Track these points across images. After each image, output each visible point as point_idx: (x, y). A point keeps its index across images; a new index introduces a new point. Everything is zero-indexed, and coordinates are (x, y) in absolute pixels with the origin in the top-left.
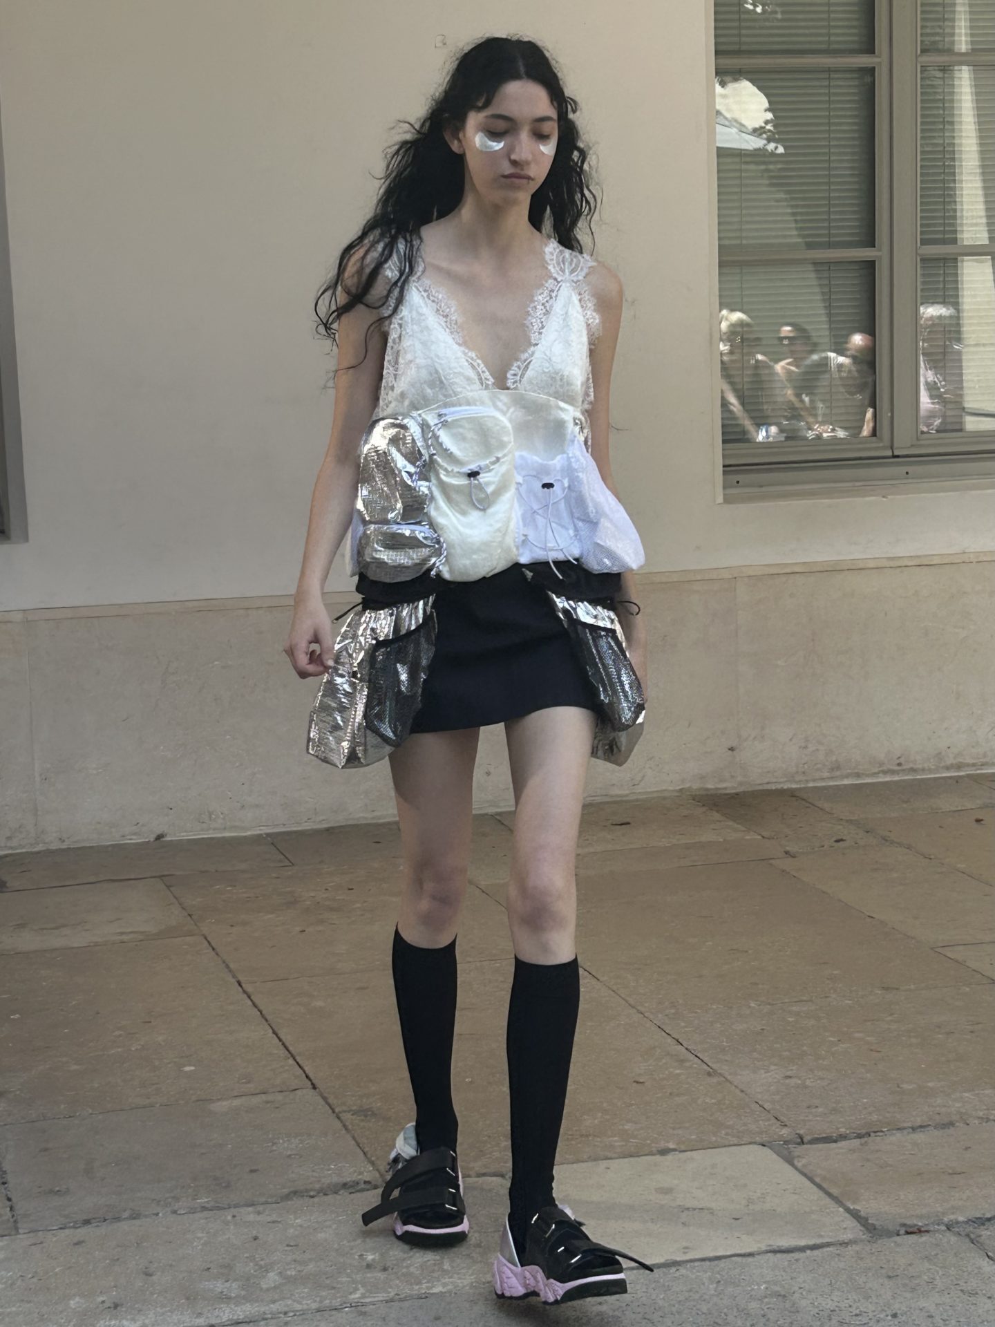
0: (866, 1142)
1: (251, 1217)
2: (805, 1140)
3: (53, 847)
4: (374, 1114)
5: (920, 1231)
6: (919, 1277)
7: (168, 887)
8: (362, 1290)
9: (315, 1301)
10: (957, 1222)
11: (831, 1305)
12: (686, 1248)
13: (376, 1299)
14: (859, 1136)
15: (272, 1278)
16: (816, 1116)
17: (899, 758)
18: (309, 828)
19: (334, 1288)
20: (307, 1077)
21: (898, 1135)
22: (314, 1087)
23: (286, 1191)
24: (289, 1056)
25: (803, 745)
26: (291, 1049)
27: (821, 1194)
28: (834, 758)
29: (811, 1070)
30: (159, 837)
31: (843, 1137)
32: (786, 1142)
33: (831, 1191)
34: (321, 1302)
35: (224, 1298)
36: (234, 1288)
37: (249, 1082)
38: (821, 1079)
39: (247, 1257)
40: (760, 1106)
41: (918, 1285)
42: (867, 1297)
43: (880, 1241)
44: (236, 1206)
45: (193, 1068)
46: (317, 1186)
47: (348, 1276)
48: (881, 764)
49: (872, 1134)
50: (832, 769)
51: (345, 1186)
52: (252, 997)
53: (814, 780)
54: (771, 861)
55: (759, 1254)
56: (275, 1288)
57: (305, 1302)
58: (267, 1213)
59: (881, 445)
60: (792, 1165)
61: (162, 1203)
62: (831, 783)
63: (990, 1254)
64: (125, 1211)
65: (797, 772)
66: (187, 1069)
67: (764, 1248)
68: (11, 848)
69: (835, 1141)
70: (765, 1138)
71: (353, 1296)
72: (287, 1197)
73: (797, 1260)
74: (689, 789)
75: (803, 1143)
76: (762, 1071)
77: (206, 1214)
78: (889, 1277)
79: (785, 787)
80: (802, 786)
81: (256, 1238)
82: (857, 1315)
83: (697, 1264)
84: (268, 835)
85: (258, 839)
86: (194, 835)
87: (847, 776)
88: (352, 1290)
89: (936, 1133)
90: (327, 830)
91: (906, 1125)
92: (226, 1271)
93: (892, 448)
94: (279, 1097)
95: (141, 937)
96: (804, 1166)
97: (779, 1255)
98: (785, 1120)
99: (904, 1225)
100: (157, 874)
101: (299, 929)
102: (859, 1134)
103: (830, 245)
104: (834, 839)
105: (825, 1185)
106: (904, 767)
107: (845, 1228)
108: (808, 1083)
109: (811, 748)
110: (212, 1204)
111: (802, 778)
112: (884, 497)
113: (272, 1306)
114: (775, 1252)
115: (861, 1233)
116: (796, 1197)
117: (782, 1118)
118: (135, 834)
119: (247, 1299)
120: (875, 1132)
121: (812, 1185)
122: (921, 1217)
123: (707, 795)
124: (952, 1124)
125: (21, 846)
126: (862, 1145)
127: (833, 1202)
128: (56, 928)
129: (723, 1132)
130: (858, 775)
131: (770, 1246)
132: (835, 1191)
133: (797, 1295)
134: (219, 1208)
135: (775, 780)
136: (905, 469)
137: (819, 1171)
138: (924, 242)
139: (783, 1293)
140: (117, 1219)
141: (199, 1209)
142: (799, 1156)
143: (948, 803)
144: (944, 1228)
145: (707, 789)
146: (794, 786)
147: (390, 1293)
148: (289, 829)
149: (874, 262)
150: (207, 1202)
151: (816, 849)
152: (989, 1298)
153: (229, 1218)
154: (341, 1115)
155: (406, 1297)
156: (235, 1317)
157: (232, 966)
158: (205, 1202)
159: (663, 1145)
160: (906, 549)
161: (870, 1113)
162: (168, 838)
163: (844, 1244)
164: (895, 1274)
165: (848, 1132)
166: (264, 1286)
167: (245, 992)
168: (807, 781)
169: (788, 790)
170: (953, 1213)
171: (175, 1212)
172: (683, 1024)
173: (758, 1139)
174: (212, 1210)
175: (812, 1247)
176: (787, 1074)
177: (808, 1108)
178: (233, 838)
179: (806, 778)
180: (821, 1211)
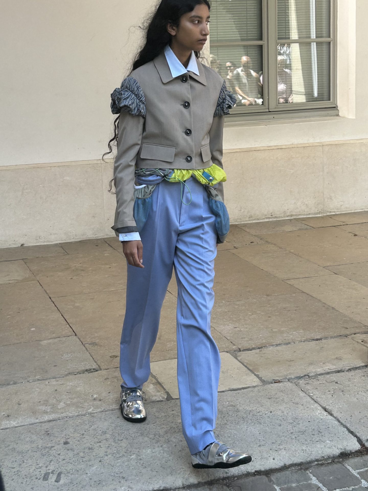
0: (261, 350)
1: (55, 383)
2: (241, 350)
4: (96, 344)
5: (279, 382)
6: (279, 398)
7: (25, 263)
8: (92, 408)
9: (76, 413)
10: (292, 378)
11: (250, 409)
13: (97, 411)
14: (259, 348)
15: (62, 405)
16: (244, 341)
17: (271, 213)
18: (74, 241)
19: (83, 408)
20: (74, 331)
21: (272, 347)
22: (76, 335)
23: (66, 373)
24: (67, 324)
25: (240, 209)
26: (68, 321)
27: (246, 369)
28: (250, 214)
29: (243, 325)
30: (22, 245)
31: (254, 349)
32: (235, 351)
33: (250, 368)
34: (79, 413)
35: (46, 412)
36: (48, 409)
37: (53, 334)
38: (246, 328)
39: (53, 397)
40: (226, 338)
41: (279, 401)
42: (262, 406)
43: (266, 386)
44: (49, 379)
45: (34, 329)
46: (77, 371)
47: (88, 403)
48: (266, 215)
49: (263, 347)
50: (249, 218)
51: (87, 370)
52: (54, 303)
53: (243, 221)
54: (229, 250)
55: (226, 391)
56: (63, 408)
57: (73, 413)
58: (60, 381)
59: (264, 108)
60: (237, 359)
61: (24, 378)
62: (249, 222)
63: (302, 389)
64: (11, 381)
65: (238, 219)
66: (32, 329)
67: (228, 389)
69: (251, 350)
70: (228, 350)
71: (89, 411)
72: (67, 375)
73: (238, 393)
75: (240, 351)
76: (227, 326)
77: (40, 382)
78: (269, 398)
79: (234, 224)
80: (240, 223)
81: (56, 390)
82: (259, 412)
84: (60, 244)
85: (56, 245)
86: (34, 244)
87: (254, 220)
88: (89, 408)
89: (284, 346)
90: (80, 241)
91: (274, 344)
92: (46, 403)
93: (269, 109)
94: (64, 339)
95: (16, 281)
96: (241, 359)
97: (232, 392)
98: (234, 343)
99: (274, 380)
100: (21, 258)
101: (70, 278)
102: (259, 347)
103: (247, 40)
104: (250, 242)
105: (248, 366)
106: (273, 216)
107: (254, 381)
108: (242, 329)
109: (243, 210)
110: (41, 378)
112: (266, 126)
113: (62, 414)
114: (231, 390)
115: (259, 383)
116: (238, 370)
117: (233, 342)
118: (14, 244)
119: (53, 412)
120: (264, 346)
121: (243, 366)
122: (279, 377)
124: (289, 343)
126: (260, 351)
127: (250, 372)
130: (258, 219)
131: (229, 388)
132: (251, 368)
133: (238, 406)
134: (43, 380)
136: (273, 116)
137: (246, 361)
138: (278, 38)
139: (234, 405)
140: (8, 384)
141: (37, 380)
142: (239, 356)
143: (288, 228)
144: (287, 380)
146: (237, 223)
147: (102, 409)
148: (67, 241)
149: (262, 46)
150: (40, 378)
151: (244, 246)
152: (302, 405)
153: (47, 383)
154: (85, 345)
155: (107, 410)
156: (49, 419)
157: (47, 291)
158: (38, 378)
160: (273, 143)
161: (263, 340)
162: (25, 245)
163: (254, 387)
164: (271, 397)
165: (255, 347)
166: (59, 408)
167: (52, 301)
169: (235, 225)
170: (290, 375)
171: (28, 381)
173: (225, 350)
174: (41, 380)
175: (244, 388)
176: (235, 327)
177: (242, 338)
178: (48, 245)
179: (241, 221)
180: (246, 375)
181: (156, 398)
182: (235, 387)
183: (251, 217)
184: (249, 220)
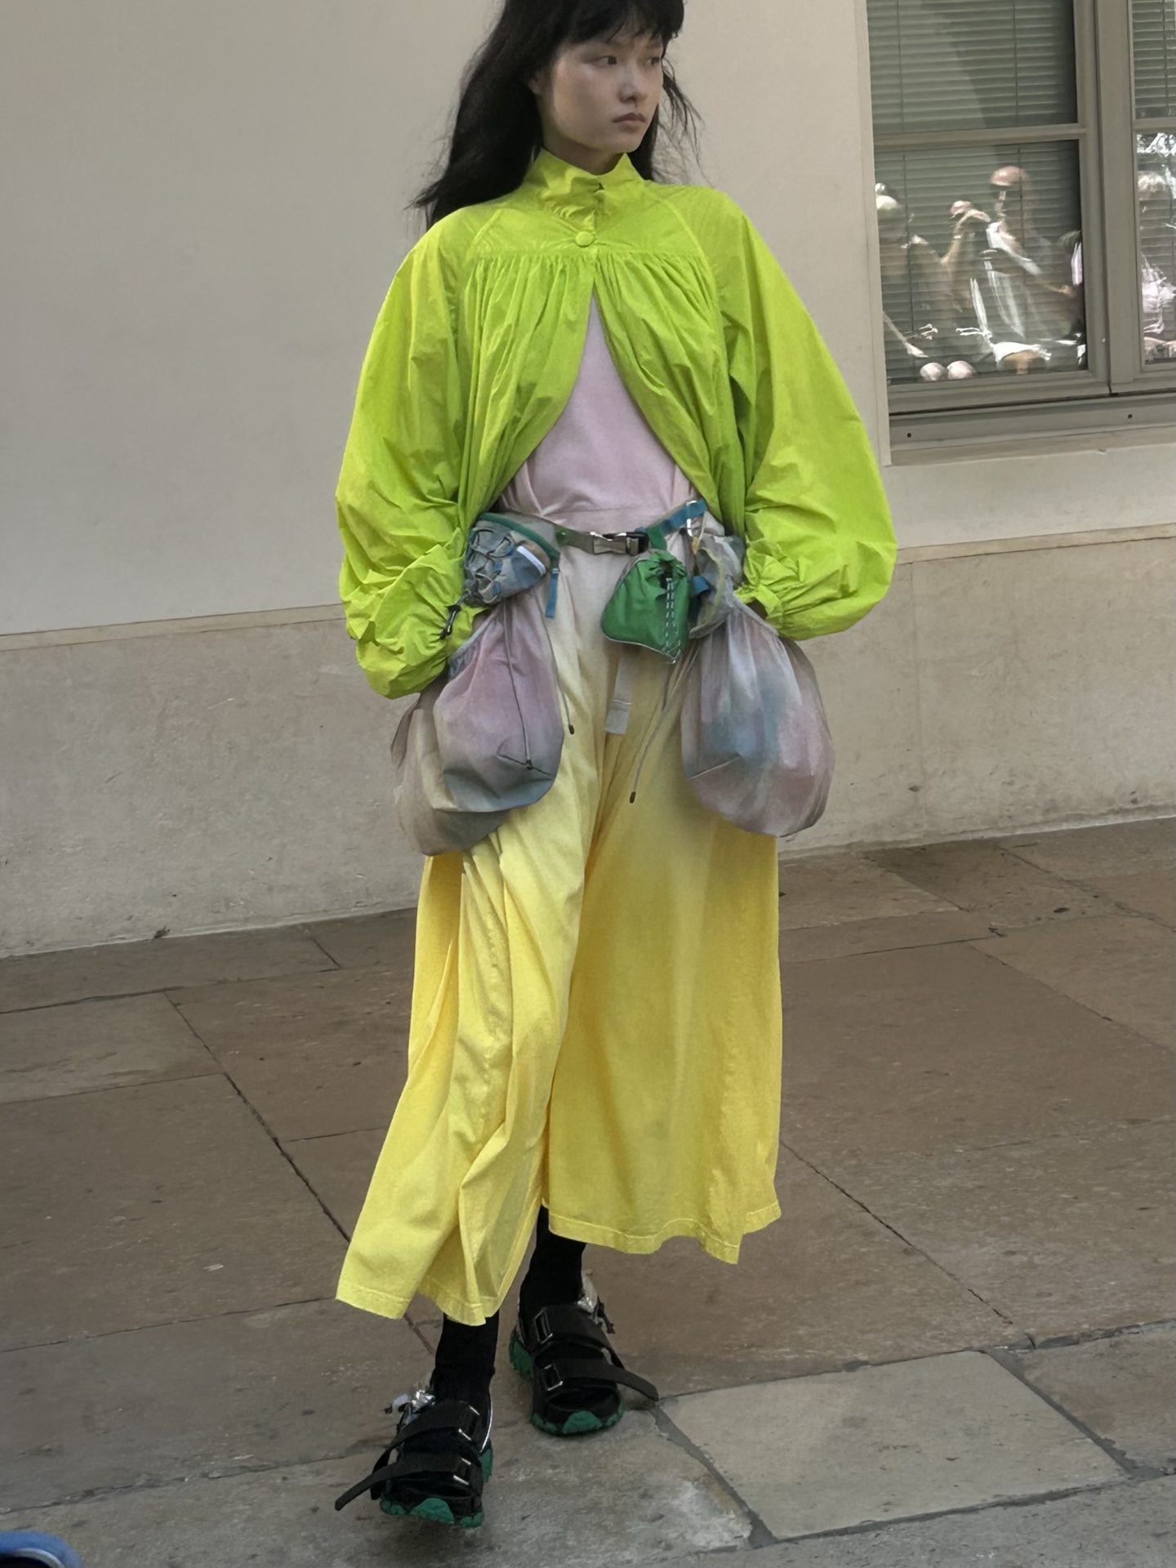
0: (1117, 1342)
1: (309, 1480)
2: (1037, 1343)
7: (175, 1005)
12: (888, 1503)
14: (1109, 1334)
16: (1051, 1307)
17: (1133, 793)
18: (359, 914)
21: (1158, 1330)
23: (352, 1440)
25: (1008, 780)
27: (1062, 1419)
28: (1048, 797)
29: (1040, 1242)
30: (159, 934)
31: (1087, 1336)
32: (1012, 1347)
33: (1075, 1414)
37: (297, 1284)
38: (1054, 1254)
39: (305, 1538)
40: (976, 1296)
43: (1142, 1484)
44: (288, 1464)
45: (220, 1266)
48: (1111, 802)
49: (1125, 1331)
50: (1047, 811)
52: (294, 1162)
53: (1023, 826)
54: (973, 943)
55: (983, 1509)
58: (329, 1472)
59: (1092, 380)
60: (1021, 1378)
61: (188, 1463)
62: (1047, 829)
64: (139, 1475)
65: (1001, 817)
66: (213, 1268)
67: (991, 1500)
69: (1076, 1343)
70: (984, 1342)
72: (354, 1448)
73: (1034, 1516)
74: (860, 844)
75: (1034, 1346)
76: (976, 1245)
77: (249, 1476)
78: (1158, 1536)
79: (986, 837)
80: (1009, 834)
81: (315, 1510)
83: (903, 1525)
84: (306, 926)
85: (291, 932)
86: (207, 930)
87: (1067, 819)
90: (384, 916)
91: (1168, 1316)
92: (278, 1558)
93: (1109, 384)
95: (142, 1079)
96: (1038, 1379)
97: (1011, 1510)
98: (1010, 1314)
99: (1172, 1461)
100: (159, 988)
101: (351, 1060)
102: (1107, 1331)
103: (1017, 122)
104: (1055, 908)
105: (1066, 1407)
106: (1141, 805)
107: (1095, 1468)
108: (1037, 1260)
109: (1018, 783)
110: (256, 1462)
111: (1008, 823)
112: (1101, 450)
114: (1005, 1505)
115: (1116, 1474)
116: (1029, 1424)
117: (1005, 1312)
118: (128, 931)
121: (1050, 1407)
123: (883, 851)
126: (1112, 1346)
127: (1077, 1430)
128: (29, 1070)
129: (928, 1334)
130: (1081, 818)
131: (996, 1496)
132: (1079, 1414)
133: (1036, 1565)
134: (264, 1468)
135: (972, 828)
136: (1126, 412)
137: (1056, 1388)
138: (1140, 114)
139: (1018, 1563)
140: (129, 1488)
141: (238, 1470)
142: (1029, 1367)
145: (883, 844)
146: (998, 835)
148: (334, 917)
149: (1076, 142)
150: (249, 1459)
151: (1031, 924)
153: (279, 1481)
154: (420, 1328)
157: (265, 1117)
158: (244, 1460)
159: (850, 1356)
161: (1120, 1302)
162: (171, 936)
163: (1096, 1490)
164: (1165, 1531)
165: (1093, 1329)
167: (284, 1154)
168: (1014, 828)
169: (989, 840)
171: (205, 1475)
172: (867, 1182)
173: (976, 1344)
174: (256, 1471)
175: (1053, 1496)
176: (1008, 1249)
177: (1039, 1295)
178: (258, 932)
179: (1014, 823)
180: (1063, 1443)
181: (709, 1537)
182: (1018, 1492)
183: (1051, 807)
184: (1046, 822)
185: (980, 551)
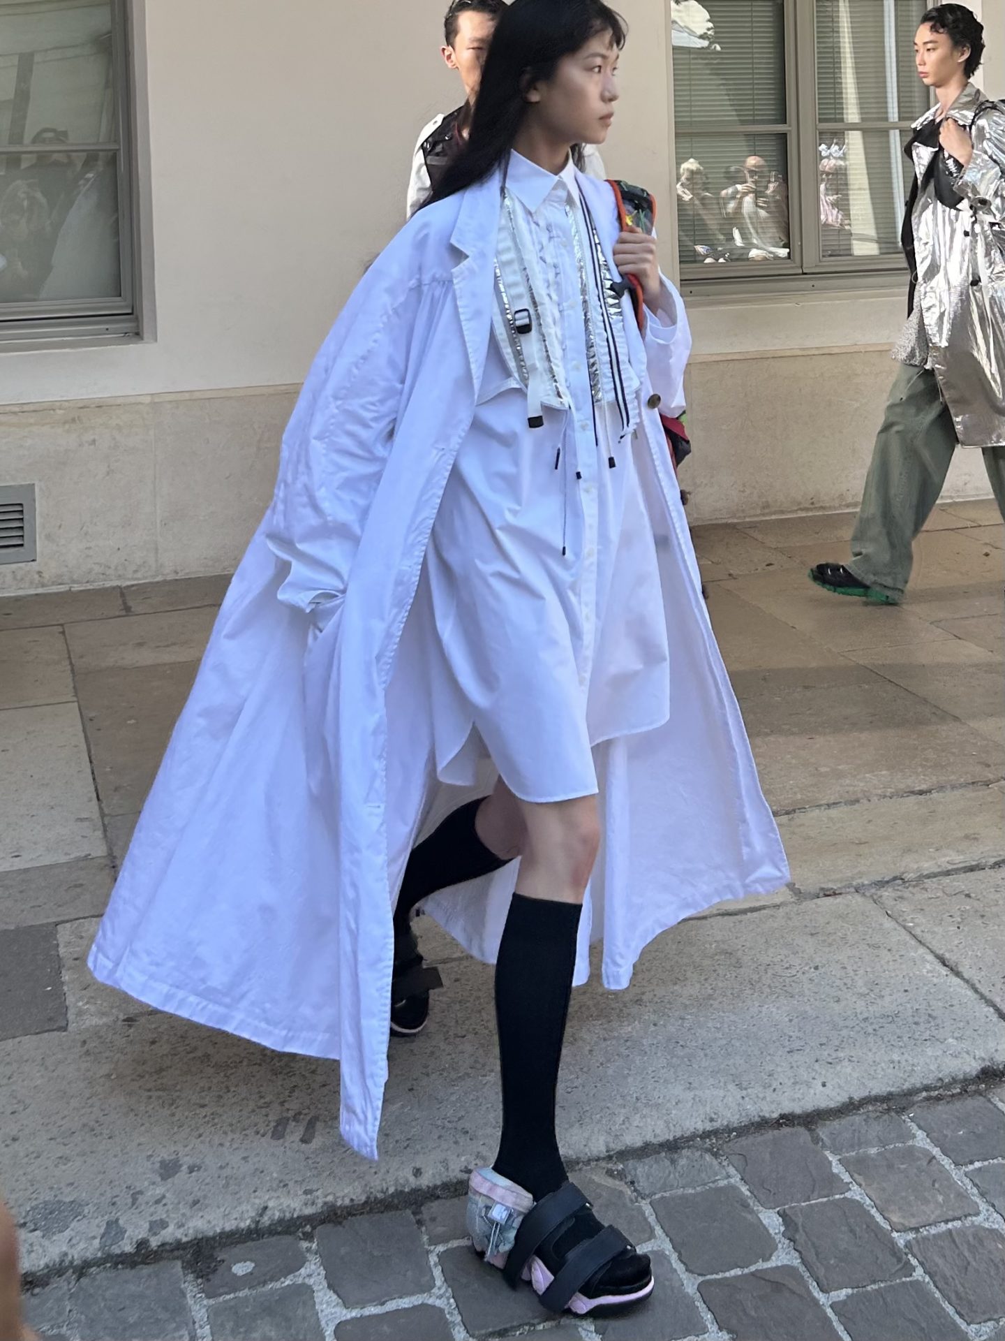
0: (793, 818)
3: (169, 578)
5: (835, 894)
6: (835, 933)
10: (863, 885)
11: (768, 960)
14: (787, 813)
17: (812, 499)
21: (817, 811)
25: (742, 489)
28: (764, 500)
41: (834, 940)
42: (796, 953)
43: (804, 904)
48: (799, 503)
49: (797, 811)
50: (764, 508)
53: (750, 516)
54: (718, 583)
55: (710, 917)
59: (794, 265)
62: (763, 518)
63: (889, 912)
65: (737, 510)
67: (715, 912)
68: (136, 579)
73: (741, 922)
80: (741, 521)
82: (787, 968)
87: (775, 513)
89: (845, 808)
91: (823, 802)
93: (802, 267)
97: (726, 918)
99: (822, 889)
102: (787, 811)
103: (754, 122)
104: (766, 563)
106: (816, 506)
111: (741, 515)
112: (799, 304)
114: (725, 914)
115: (789, 897)
120: (799, 809)
122: (834, 881)
124: (857, 801)
125: (145, 578)
126: (790, 820)
128: (168, 646)
130: (782, 512)
131: (718, 909)
133: (740, 953)
135: (722, 516)
136: (812, 283)
138: (821, 120)
139: (729, 951)
144: (853, 890)
146: (736, 521)
149: (785, 135)
151: (753, 572)
152: (889, 950)
160: (815, 342)
161: (796, 793)
163: (777, 906)
164: (816, 931)
165: (779, 810)
170: (860, 878)
175: (751, 908)
179: (745, 515)
182: (732, 907)
183: (766, 506)
184: (764, 515)
185: (729, 357)
